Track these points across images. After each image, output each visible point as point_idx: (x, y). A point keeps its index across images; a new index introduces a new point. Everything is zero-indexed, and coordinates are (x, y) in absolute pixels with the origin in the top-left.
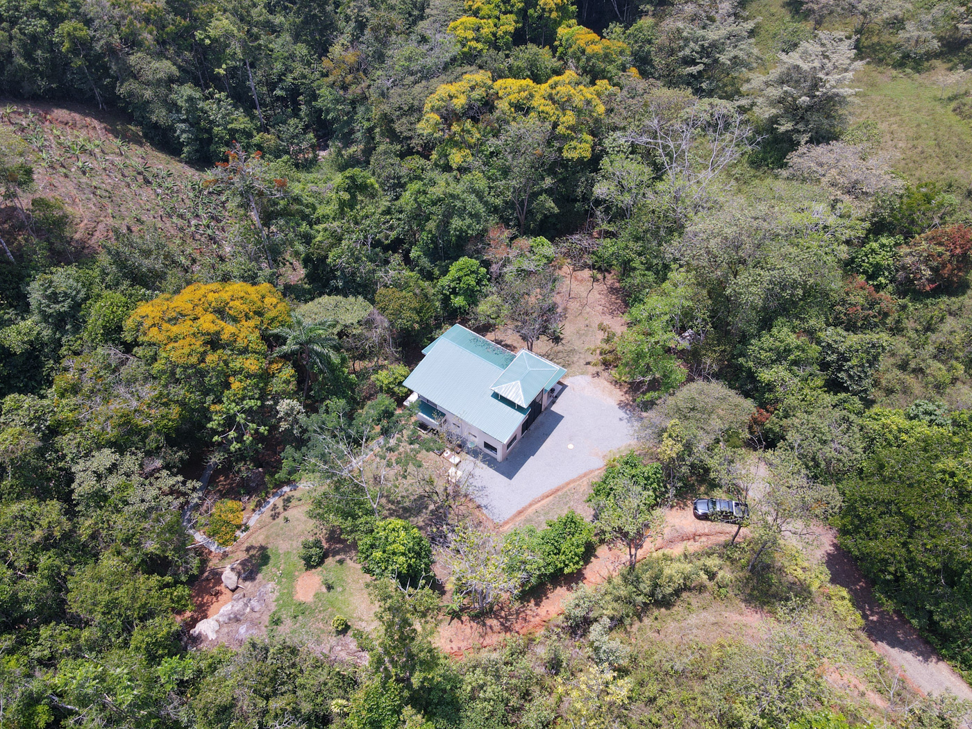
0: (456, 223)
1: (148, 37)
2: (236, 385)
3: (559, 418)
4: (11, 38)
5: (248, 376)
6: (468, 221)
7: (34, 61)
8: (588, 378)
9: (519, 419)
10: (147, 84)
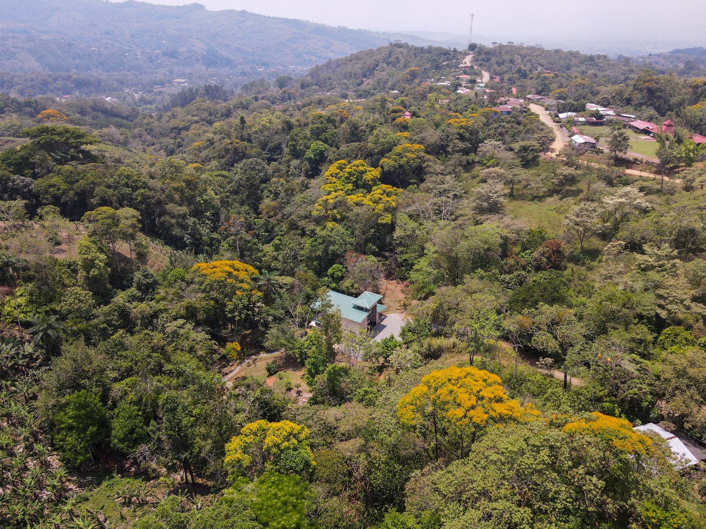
0: (331, 248)
1: (177, 197)
2: (238, 293)
3: (385, 326)
5: (244, 291)
6: (337, 247)
8: (398, 314)
9: (366, 314)
10: (173, 217)
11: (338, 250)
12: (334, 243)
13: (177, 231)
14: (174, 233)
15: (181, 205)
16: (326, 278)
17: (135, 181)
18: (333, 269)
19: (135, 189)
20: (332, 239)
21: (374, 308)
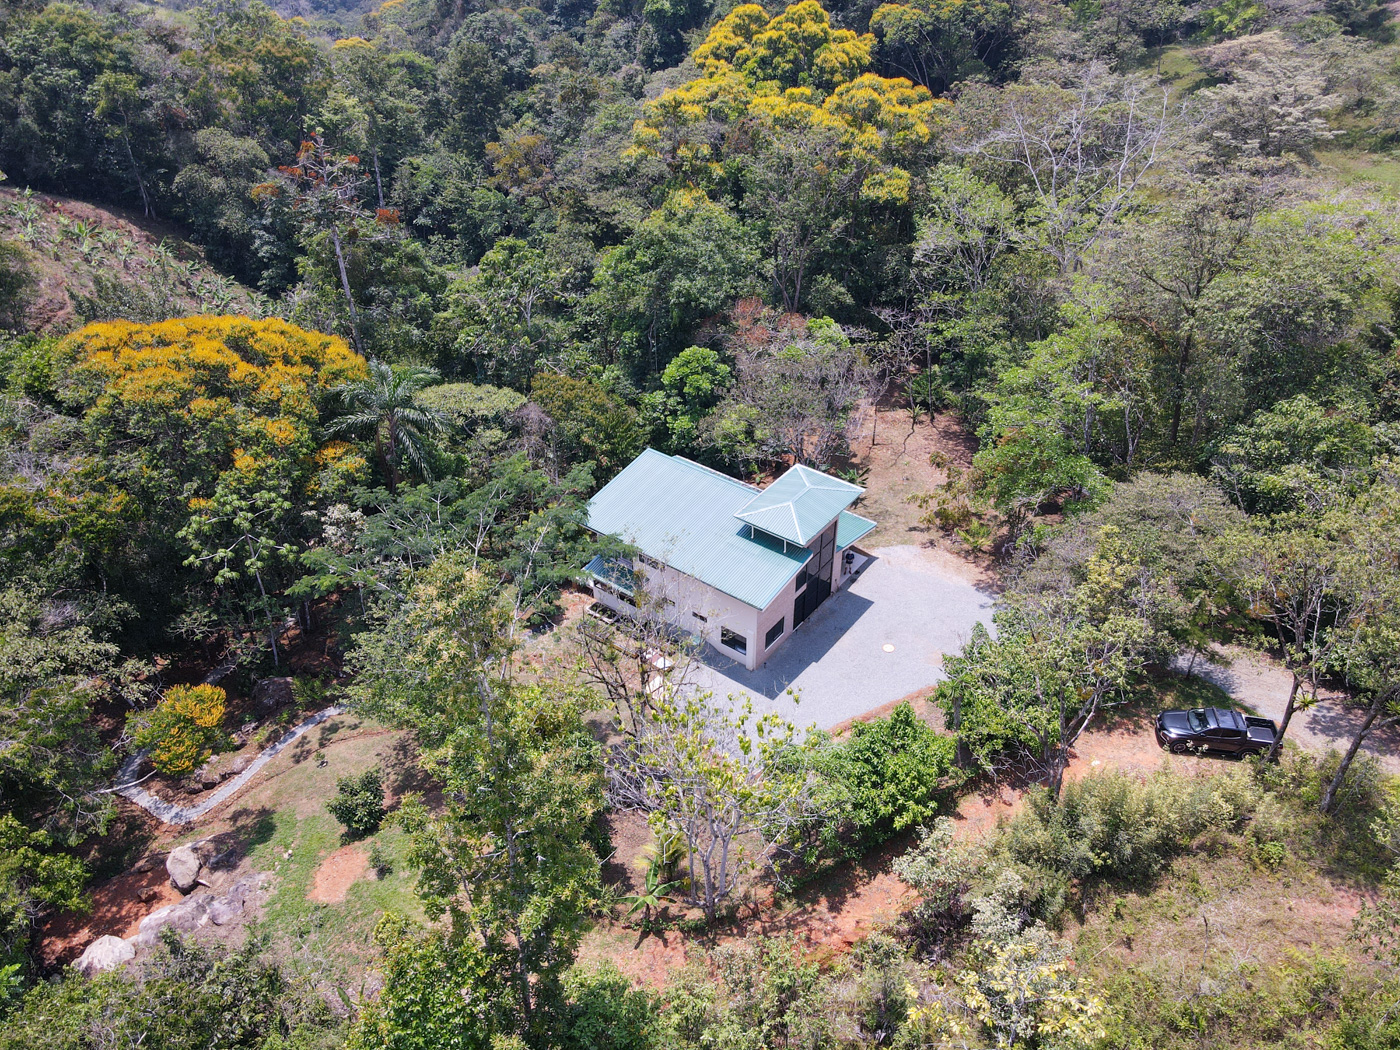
0: (680, 283)
1: (229, 106)
2: (243, 460)
3: (864, 605)
4: (19, 91)
5: (272, 450)
6: (700, 281)
7: (51, 127)
8: (916, 549)
9: (794, 567)
10: (216, 170)
11: (703, 291)
12: (688, 266)
13: (231, 218)
14: (222, 222)
15: (241, 134)
16: (659, 397)
17: (95, 47)
18: (688, 363)
19: (89, 73)
20: (683, 251)
21: (827, 537)
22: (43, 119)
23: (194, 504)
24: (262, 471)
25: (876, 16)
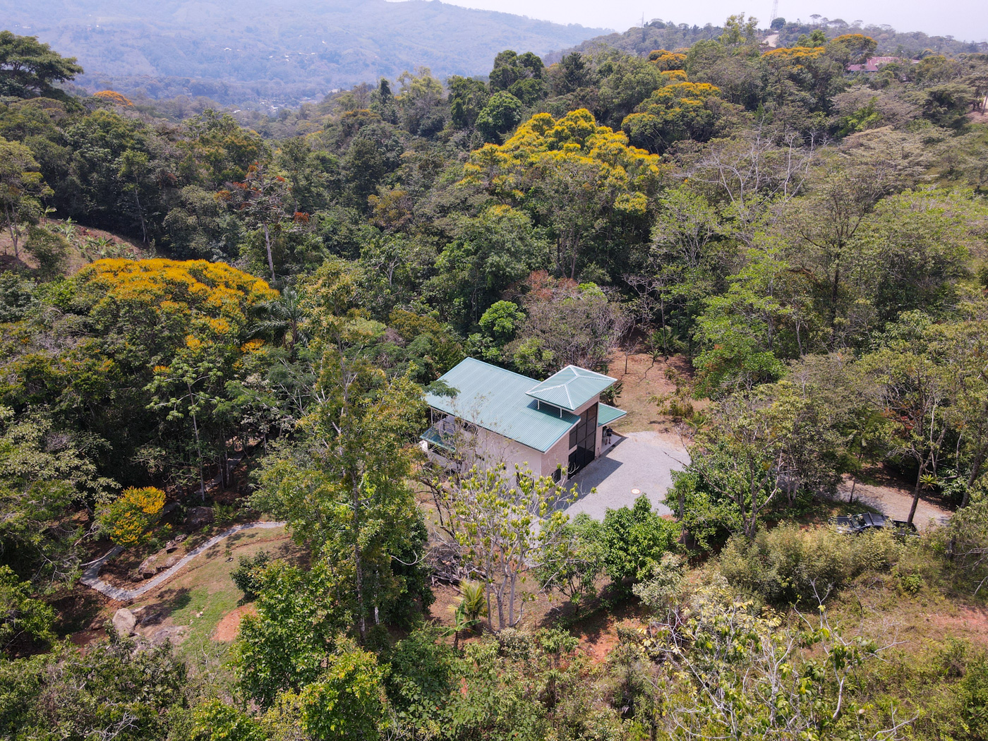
0: (493, 259)
1: (204, 172)
2: (192, 341)
4: (71, 160)
5: (215, 337)
6: (506, 257)
7: (89, 184)
8: (656, 434)
9: (566, 427)
10: (193, 211)
11: (507, 264)
12: (499, 247)
13: (198, 242)
14: (193, 245)
15: (209, 189)
16: (477, 337)
17: (122, 136)
18: (499, 311)
19: (116, 152)
20: (495, 238)
22: (84, 177)
23: (157, 369)
24: (204, 350)
25: (625, 121)
